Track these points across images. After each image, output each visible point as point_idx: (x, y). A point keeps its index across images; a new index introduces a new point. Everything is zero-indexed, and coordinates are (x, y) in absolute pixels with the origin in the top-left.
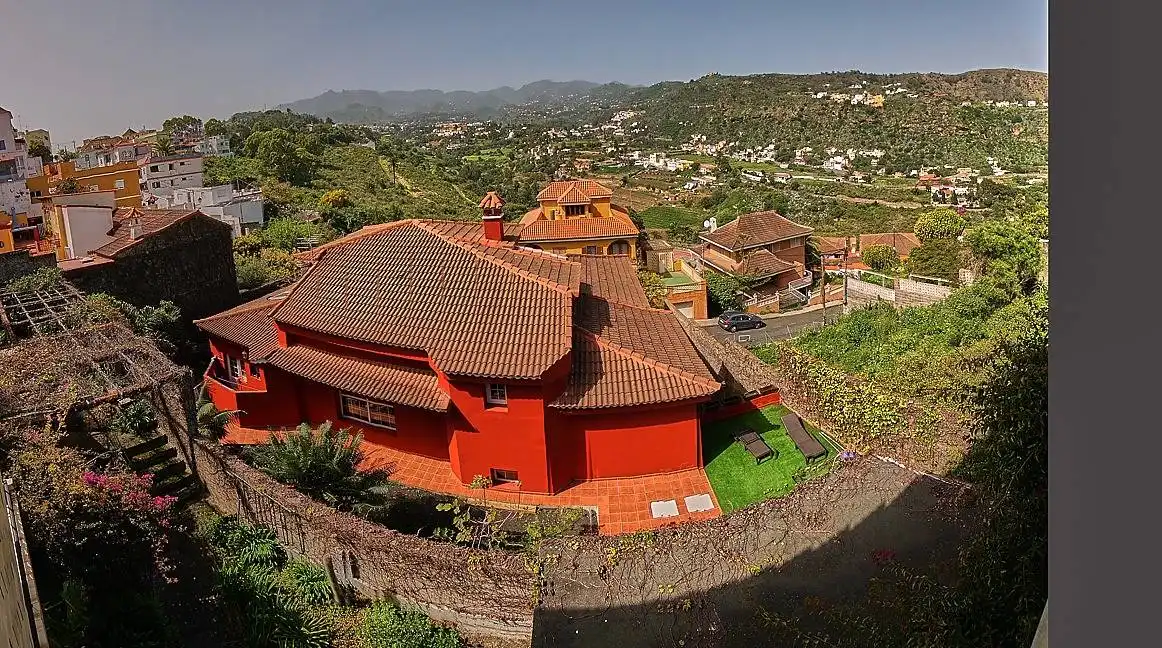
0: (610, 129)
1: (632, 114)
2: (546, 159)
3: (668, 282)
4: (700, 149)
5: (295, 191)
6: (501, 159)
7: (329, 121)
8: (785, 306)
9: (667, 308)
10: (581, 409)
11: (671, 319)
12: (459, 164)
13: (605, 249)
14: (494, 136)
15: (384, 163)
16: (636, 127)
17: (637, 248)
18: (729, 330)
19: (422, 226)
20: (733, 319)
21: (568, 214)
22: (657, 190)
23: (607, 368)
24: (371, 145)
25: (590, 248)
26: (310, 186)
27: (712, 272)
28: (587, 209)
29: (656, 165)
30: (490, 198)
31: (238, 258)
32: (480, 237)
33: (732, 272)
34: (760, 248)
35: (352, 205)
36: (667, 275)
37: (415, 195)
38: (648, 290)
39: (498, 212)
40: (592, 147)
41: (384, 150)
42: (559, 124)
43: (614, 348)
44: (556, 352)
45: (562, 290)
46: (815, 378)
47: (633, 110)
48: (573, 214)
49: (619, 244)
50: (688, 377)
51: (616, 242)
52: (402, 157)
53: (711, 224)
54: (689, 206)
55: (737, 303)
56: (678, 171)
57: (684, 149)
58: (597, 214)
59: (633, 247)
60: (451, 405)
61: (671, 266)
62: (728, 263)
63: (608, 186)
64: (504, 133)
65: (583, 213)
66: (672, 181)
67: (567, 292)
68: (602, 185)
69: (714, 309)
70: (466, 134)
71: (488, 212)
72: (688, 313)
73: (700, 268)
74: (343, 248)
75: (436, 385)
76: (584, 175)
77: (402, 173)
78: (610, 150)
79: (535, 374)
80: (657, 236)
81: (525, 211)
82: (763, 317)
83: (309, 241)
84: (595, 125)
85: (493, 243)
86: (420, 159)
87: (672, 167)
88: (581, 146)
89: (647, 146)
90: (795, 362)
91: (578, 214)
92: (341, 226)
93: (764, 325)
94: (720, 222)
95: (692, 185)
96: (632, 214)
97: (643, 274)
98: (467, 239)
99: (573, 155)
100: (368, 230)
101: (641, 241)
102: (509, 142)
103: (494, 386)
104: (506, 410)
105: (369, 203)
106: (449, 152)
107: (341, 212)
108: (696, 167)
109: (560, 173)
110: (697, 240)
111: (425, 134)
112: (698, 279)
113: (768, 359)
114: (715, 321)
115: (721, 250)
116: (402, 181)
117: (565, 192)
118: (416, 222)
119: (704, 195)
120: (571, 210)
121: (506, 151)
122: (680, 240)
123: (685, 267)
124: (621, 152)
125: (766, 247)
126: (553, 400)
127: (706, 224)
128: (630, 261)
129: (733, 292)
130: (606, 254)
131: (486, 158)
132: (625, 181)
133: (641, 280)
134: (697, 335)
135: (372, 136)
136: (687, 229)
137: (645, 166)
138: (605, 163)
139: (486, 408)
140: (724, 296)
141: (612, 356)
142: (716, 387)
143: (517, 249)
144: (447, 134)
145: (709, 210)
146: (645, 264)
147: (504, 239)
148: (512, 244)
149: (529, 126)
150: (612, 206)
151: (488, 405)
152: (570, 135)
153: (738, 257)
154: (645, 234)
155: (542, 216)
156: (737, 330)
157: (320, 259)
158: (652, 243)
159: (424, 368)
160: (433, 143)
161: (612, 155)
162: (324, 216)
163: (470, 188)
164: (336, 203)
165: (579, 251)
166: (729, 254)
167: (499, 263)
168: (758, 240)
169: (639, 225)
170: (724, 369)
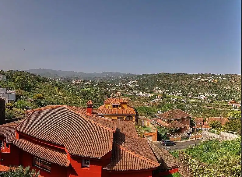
0: (128, 85)
1: (136, 81)
2: (107, 92)
3: (145, 129)
4: (157, 91)
5: (26, 93)
6: (93, 91)
7: (39, 76)
8: (182, 138)
9: (144, 137)
10: (114, 170)
11: (145, 141)
12: (80, 91)
13: (125, 118)
14: (92, 85)
15: (56, 88)
16: (137, 85)
17: (135, 118)
18: (163, 145)
19: (67, 107)
20: (165, 142)
21: (113, 107)
22: (142, 102)
23: (123, 156)
24: (51, 83)
25: (120, 117)
26: (31, 92)
27: (160, 126)
28: (119, 106)
29: (142, 95)
30: (89, 102)
31: (6, 110)
32: (85, 112)
33: (165, 127)
34: (175, 120)
35: (44, 99)
36: (144, 127)
37: (65, 98)
38: (138, 131)
39: (91, 106)
40: (122, 89)
41: (56, 85)
42: (113, 83)
43: (126, 150)
44: (107, 150)
45: (110, 130)
46: (190, 163)
47: (136, 80)
48: (115, 107)
49: (129, 117)
50: (149, 161)
51: (128, 116)
52: (61, 87)
53: (160, 112)
54: (152, 107)
55: (167, 137)
56: (150, 97)
57: (152, 91)
58: (123, 108)
59: (134, 118)
60: (70, 165)
61: (146, 124)
62: (165, 124)
63: (127, 100)
64: (94, 84)
65: (118, 107)
66: (148, 99)
67: (112, 131)
68: (125, 100)
69: (159, 138)
70: (82, 83)
71: (88, 105)
72: (151, 139)
73: (156, 125)
74: (40, 111)
75: (66, 157)
76: (118, 96)
77: (61, 91)
78: (128, 90)
79: (100, 157)
80: (141, 115)
81: (100, 105)
82: (175, 142)
83: (29, 107)
84: (124, 84)
85: (89, 114)
86: (67, 88)
87: (148, 95)
88: (118, 89)
89: (140, 90)
90: (184, 158)
91: (116, 107)
92: (40, 104)
93: (176, 144)
94: (163, 112)
95: (153, 101)
96: (134, 108)
97: (136, 126)
98: (81, 112)
99: (116, 91)
100: (49, 106)
101: (137, 116)
102: (95, 86)
103: (85, 160)
104: (89, 169)
105: (49, 99)
106: (77, 87)
107: (40, 100)
108: (155, 96)
109: (112, 96)
110: (155, 117)
111: (69, 82)
112: (154, 128)
113: (176, 156)
114: (159, 142)
115: (162, 120)
116: (60, 94)
117: (113, 101)
118: (65, 106)
119: (158, 104)
120: (114, 106)
121: (94, 89)
122: (149, 116)
123: (151, 125)
124: (131, 91)
125: (177, 120)
126: (105, 166)
128: (133, 122)
129: (166, 133)
130: (125, 119)
131: (89, 90)
132: (132, 99)
133: (136, 128)
134: (153, 146)
135: (52, 81)
136: (151, 113)
137: (139, 95)
138: (126, 94)
139: (82, 167)
140: (163, 134)
141: (125, 152)
142: (158, 165)
143: (97, 116)
144: (77, 83)
145: (159, 108)
146: (137, 123)
147: (92, 113)
149: (103, 83)
150: (128, 106)
151: (83, 167)
152: (115, 86)
153: (168, 122)
154: (138, 114)
155: (105, 107)
156: (167, 145)
157: (32, 113)
158: (140, 117)
159: (63, 152)
160: (71, 85)
162: (35, 101)
163: (82, 98)
164: (38, 98)
165: (116, 118)
166: (165, 121)
167: (91, 120)
168: (175, 118)
169: (136, 112)
170: (161, 159)
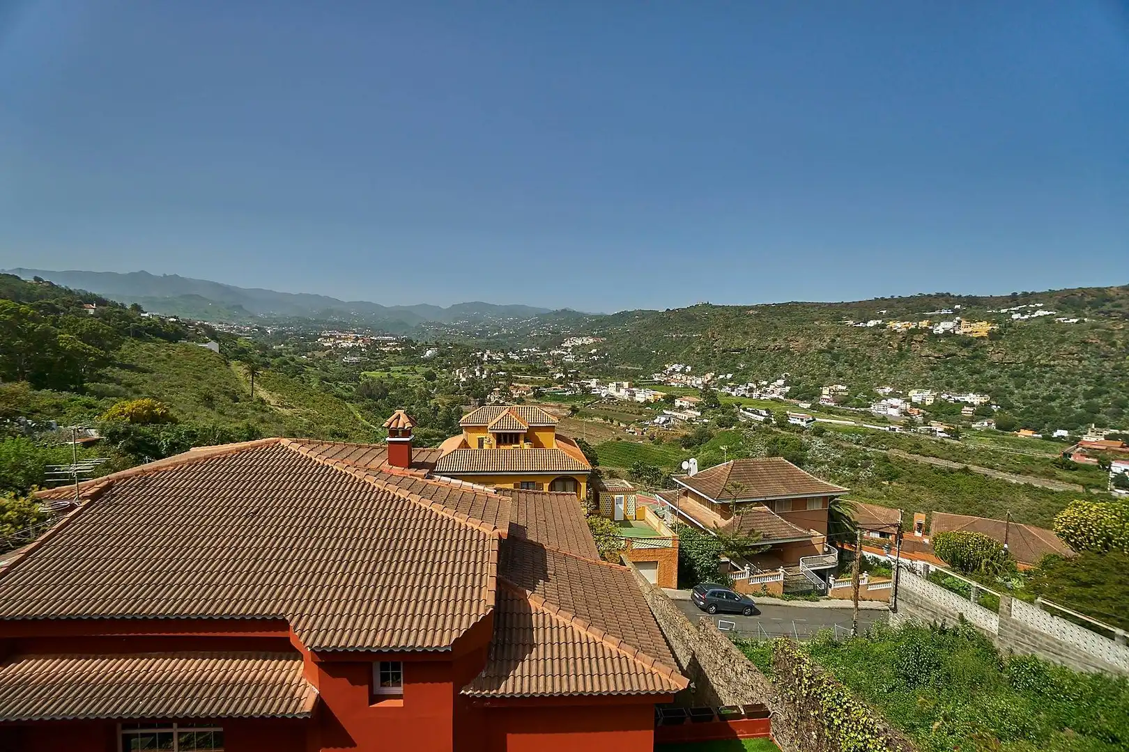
0: (559, 354)
1: (591, 340)
2: (472, 381)
3: (626, 532)
4: (677, 381)
6: (415, 379)
8: (792, 591)
9: (622, 563)
11: (628, 579)
12: (357, 379)
13: (546, 486)
14: (407, 353)
15: (239, 370)
16: (595, 354)
17: (588, 487)
18: (704, 609)
19: (294, 447)
20: (713, 594)
21: (499, 443)
22: (615, 423)
24: (214, 346)
25: (526, 482)
27: (689, 526)
28: (522, 437)
29: (616, 394)
30: (398, 417)
32: (381, 462)
33: (714, 530)
34: (759, 504)
36: (626, 523)
37: (287, 412)
38: (599, 540)
39: (406, 433)
40: (536, 372)
41: (241, 355)
42: (496, 346)
43: (550, 611)
45: (487, 529)
47: (593, 336)
48: (505, 443)
49: (564, 481)
51: (557, 479)
52: (266, 365)
53: (691, 466)
54: (659, 443)
55: (720, 574)
56: (647, 403)
57: (656, 379)
58: (538, 444)
59: (584, 485)
60: (320, 703)
61: (632, 513)
62: (711, 518)
63: (553, 415)
64: (420, 351)
65: (517, 442)
66: (640, 413)
67: (493, 532)
68: (548, 413)
69: (687, 577)
70: (368, 347)
71: (394, 433)
72: (651, 576)
73: (671, 519)
76: (520, 401)
77: (264, 384)
78: (558, 376)
80: (613, 475)
81: (443, 438)
82: (756, 600)
84: (543, 349)
85: (397, 470)
86: (298, 370)
87: (641, 397)
88: (519, 370)
89: (606, 374)
90: (800, 674)
91: (511, 443)
93: (759, 613)
94: (703, 465)
95: (663, 419)
96: (584, 447)
97: (593, 519)
98: (361, 463)
99: (510, 380)
100: (197, 452)
101: (594, 480)
102: (426, 361)
105: (205, 420)
106: (345, 365)
108: (670, 400)
109: (493, 397)
110: (668, 484)
111: (306, 341)
112: (668, 533)
113: (762, 663)
114: (686, 594)
115: (701, 500)
116: (263, 394)
117: (500, 417)
118: (285, 442)
119: (685, 432)
120: (504, 438)
121: (422, 370)
122: (645, 482)
123: (650, 516)
124: (571, 379)
125: (767, 503)
127: (685, 465)
128: (576, 503)
129: (715, 557)
130: (546, 489)
131: (397, 375)
132: (574, 410)
133: (591, 527)
134: (661, 608)
135: (214, 335)
136: (654, 470)
137: (603, 395)
138: (551, 390)
140: (703, 561)
142: (681, 686)
143: (431, 478)
144: (345, 345)
145: (688, 450)
146: (597, 508)
147: (411, 465)
148: (424, 472)
149: (456, 346)
150: (558, 437)
152: (506, 358)
153: (725, 510)
154: (600, 472)
155: (465, 444)
156: (717, 612)
158: (608, 483)
160: (317, 354)
161: (560, 381)
163: (369, 408)
165: (511, 486)
166: (712, 506)
167: (403, 494)
168: (756, 493)
169: (593, 460)
170: (694, 662)
